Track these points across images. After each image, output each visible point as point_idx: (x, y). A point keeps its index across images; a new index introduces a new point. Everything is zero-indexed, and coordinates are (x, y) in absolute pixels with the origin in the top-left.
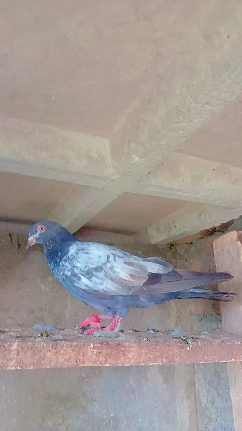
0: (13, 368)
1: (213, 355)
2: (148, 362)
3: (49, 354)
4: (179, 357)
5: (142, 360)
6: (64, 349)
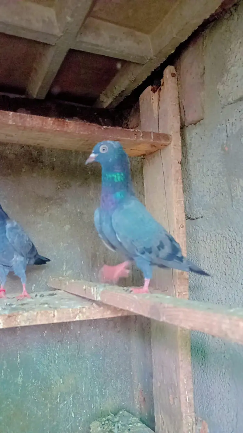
0: (11, 123)
3: (28, 119)
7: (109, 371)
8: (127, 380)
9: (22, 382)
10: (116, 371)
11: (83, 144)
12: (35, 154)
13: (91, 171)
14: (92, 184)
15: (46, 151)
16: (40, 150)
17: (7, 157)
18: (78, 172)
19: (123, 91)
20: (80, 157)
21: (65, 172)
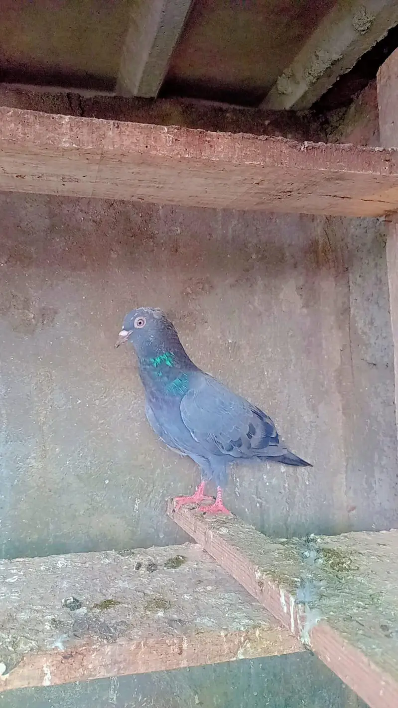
0: (67, 145)
1: (339, 162)
2: (245, 160)
3: (110, 133)
4: (289, 159)
5: (236, 156)
6: (129, 129)
7: (296, 682)
8: (334, 700)
9: (116, 699)
10: (310, 681)
11: (246, 193)
12: (137, 219)
13: (258, 253)
14: (260, 282)
15: (161, 212)
16: (148, 210)
17: (79, 230)
18: (229, 256)
19: (334, 63)
20: (234, 222)
21: (200, 255)
